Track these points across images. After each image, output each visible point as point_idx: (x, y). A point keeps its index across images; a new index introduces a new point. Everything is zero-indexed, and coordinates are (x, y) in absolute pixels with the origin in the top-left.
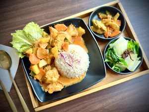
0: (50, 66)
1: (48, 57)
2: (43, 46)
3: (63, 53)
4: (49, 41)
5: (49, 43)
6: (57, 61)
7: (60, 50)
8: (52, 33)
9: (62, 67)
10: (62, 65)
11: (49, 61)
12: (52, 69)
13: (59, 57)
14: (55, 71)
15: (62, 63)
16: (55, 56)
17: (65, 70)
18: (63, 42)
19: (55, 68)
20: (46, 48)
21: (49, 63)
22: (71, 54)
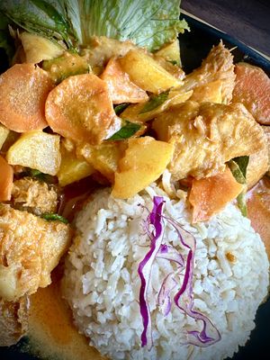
0: (52, 194)
1: (86, 152)
2: (117, 89)
3: (174, 211)
4: (166, 94)
5: (154, 99)
6: (103, 214)
7: (166, 181)
8: (203, 77)
9: (99, 269)
10: (108, 256)
11: (76, 170)
12: (47, 217)
13: (135, 207)
14: (51, 242)
15: (118, 249)
16: (120, 179)
17: (95, 299)
18: (221, 161)
19: (62, 228)
20: (121, 109)
21: (64, 179)
22: (200, 256)
